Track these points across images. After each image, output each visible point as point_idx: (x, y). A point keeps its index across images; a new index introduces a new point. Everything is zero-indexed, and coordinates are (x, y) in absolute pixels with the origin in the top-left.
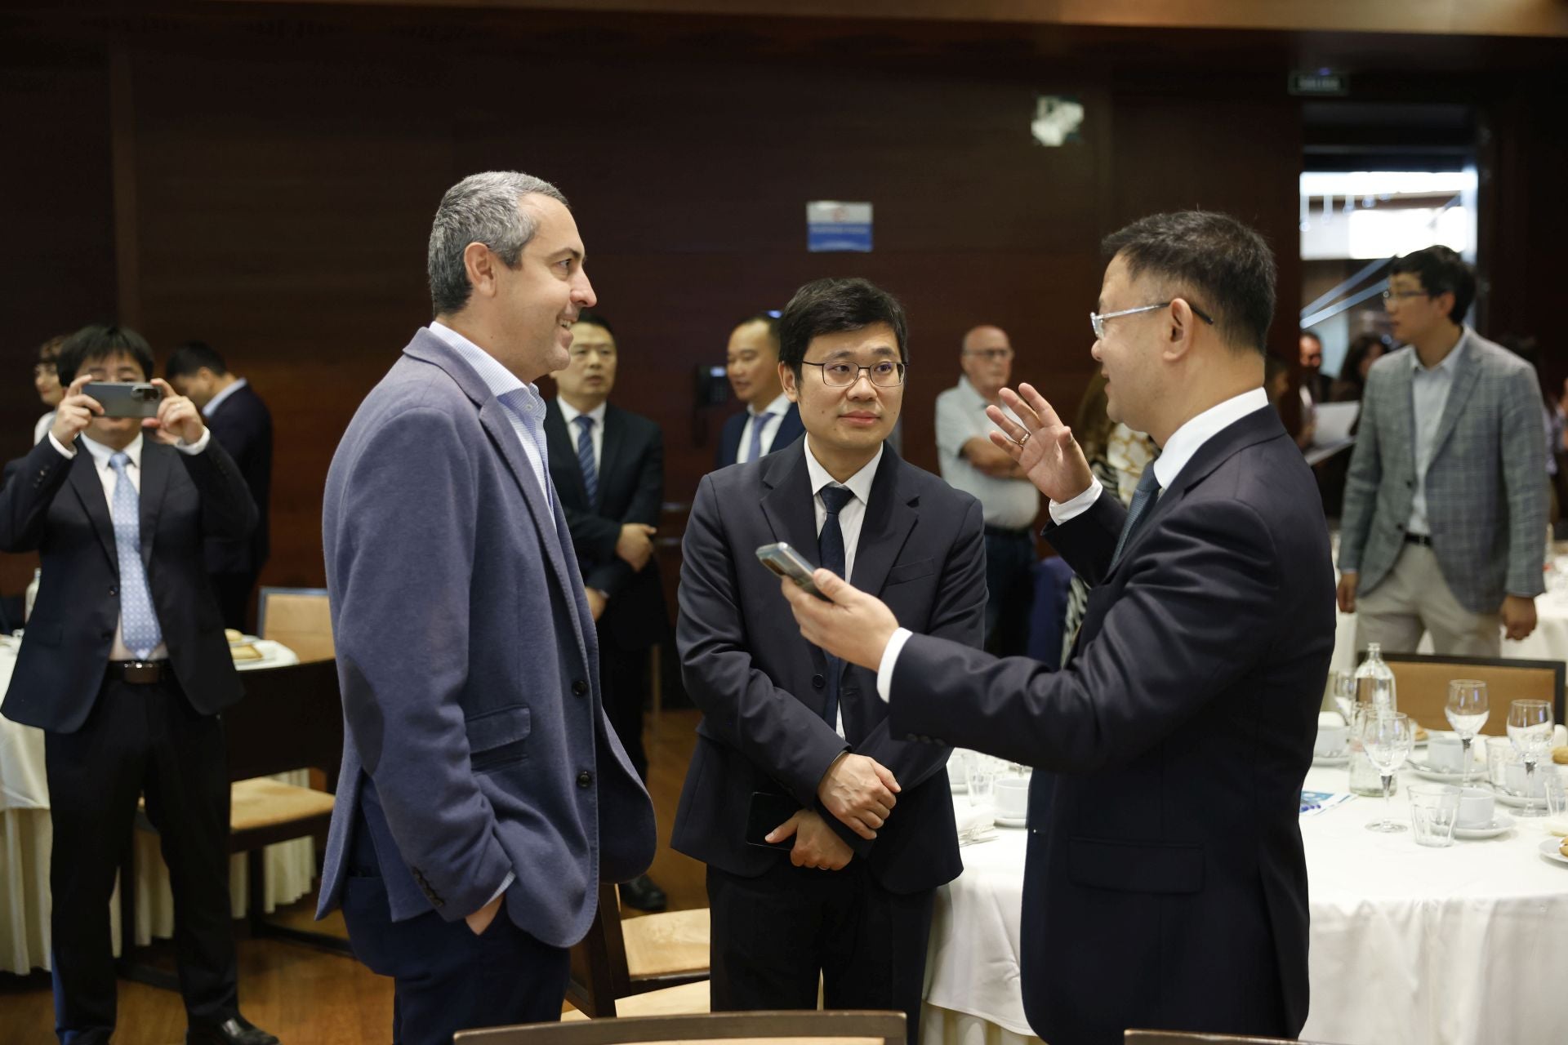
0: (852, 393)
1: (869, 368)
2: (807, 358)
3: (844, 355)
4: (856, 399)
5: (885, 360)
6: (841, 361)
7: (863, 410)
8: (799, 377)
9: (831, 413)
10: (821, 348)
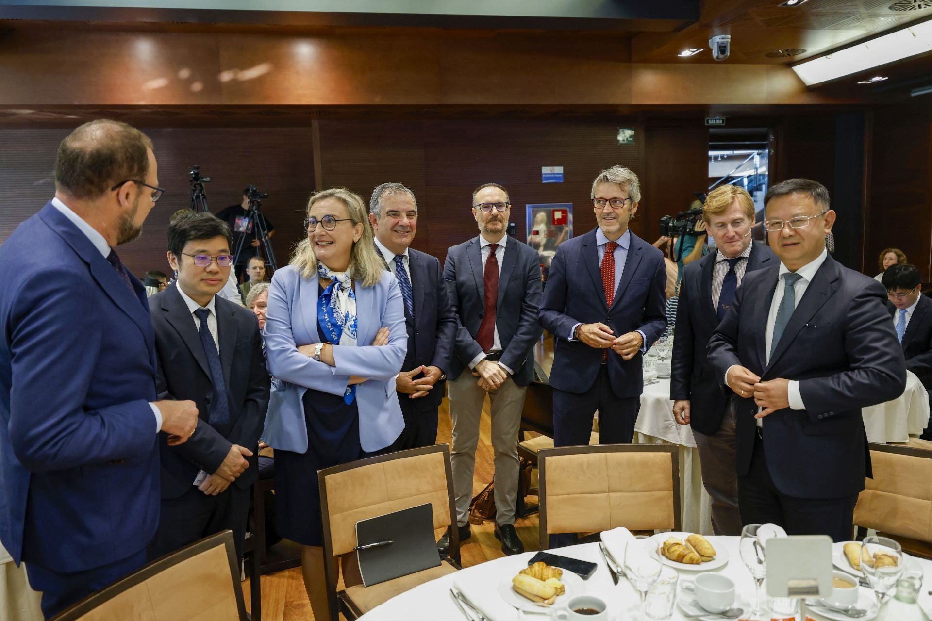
0: (208, 270)
1: (216, 258)
2: (184, 251)
3: (203, 251)
4: (211, 272)
5: (223, 254)
6: (202, 255)
7: (214, 278)
8: (180, 260)
9: (198, 278)
10: (191, 247)
